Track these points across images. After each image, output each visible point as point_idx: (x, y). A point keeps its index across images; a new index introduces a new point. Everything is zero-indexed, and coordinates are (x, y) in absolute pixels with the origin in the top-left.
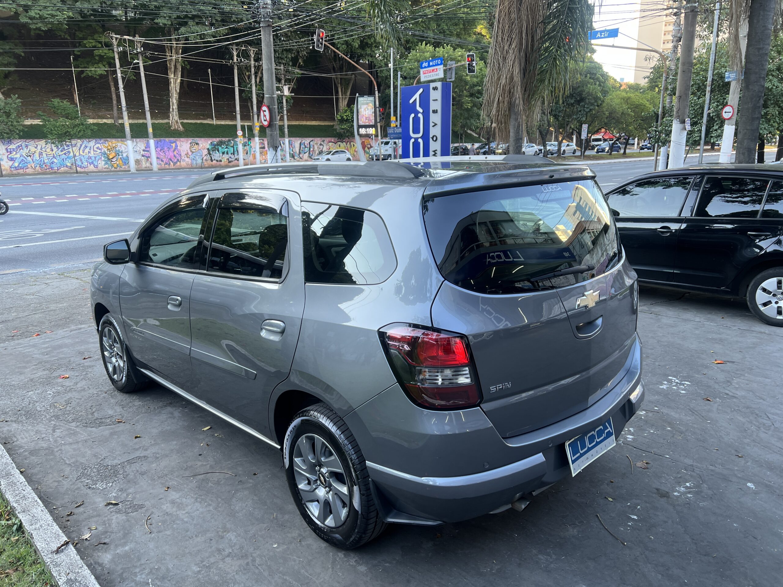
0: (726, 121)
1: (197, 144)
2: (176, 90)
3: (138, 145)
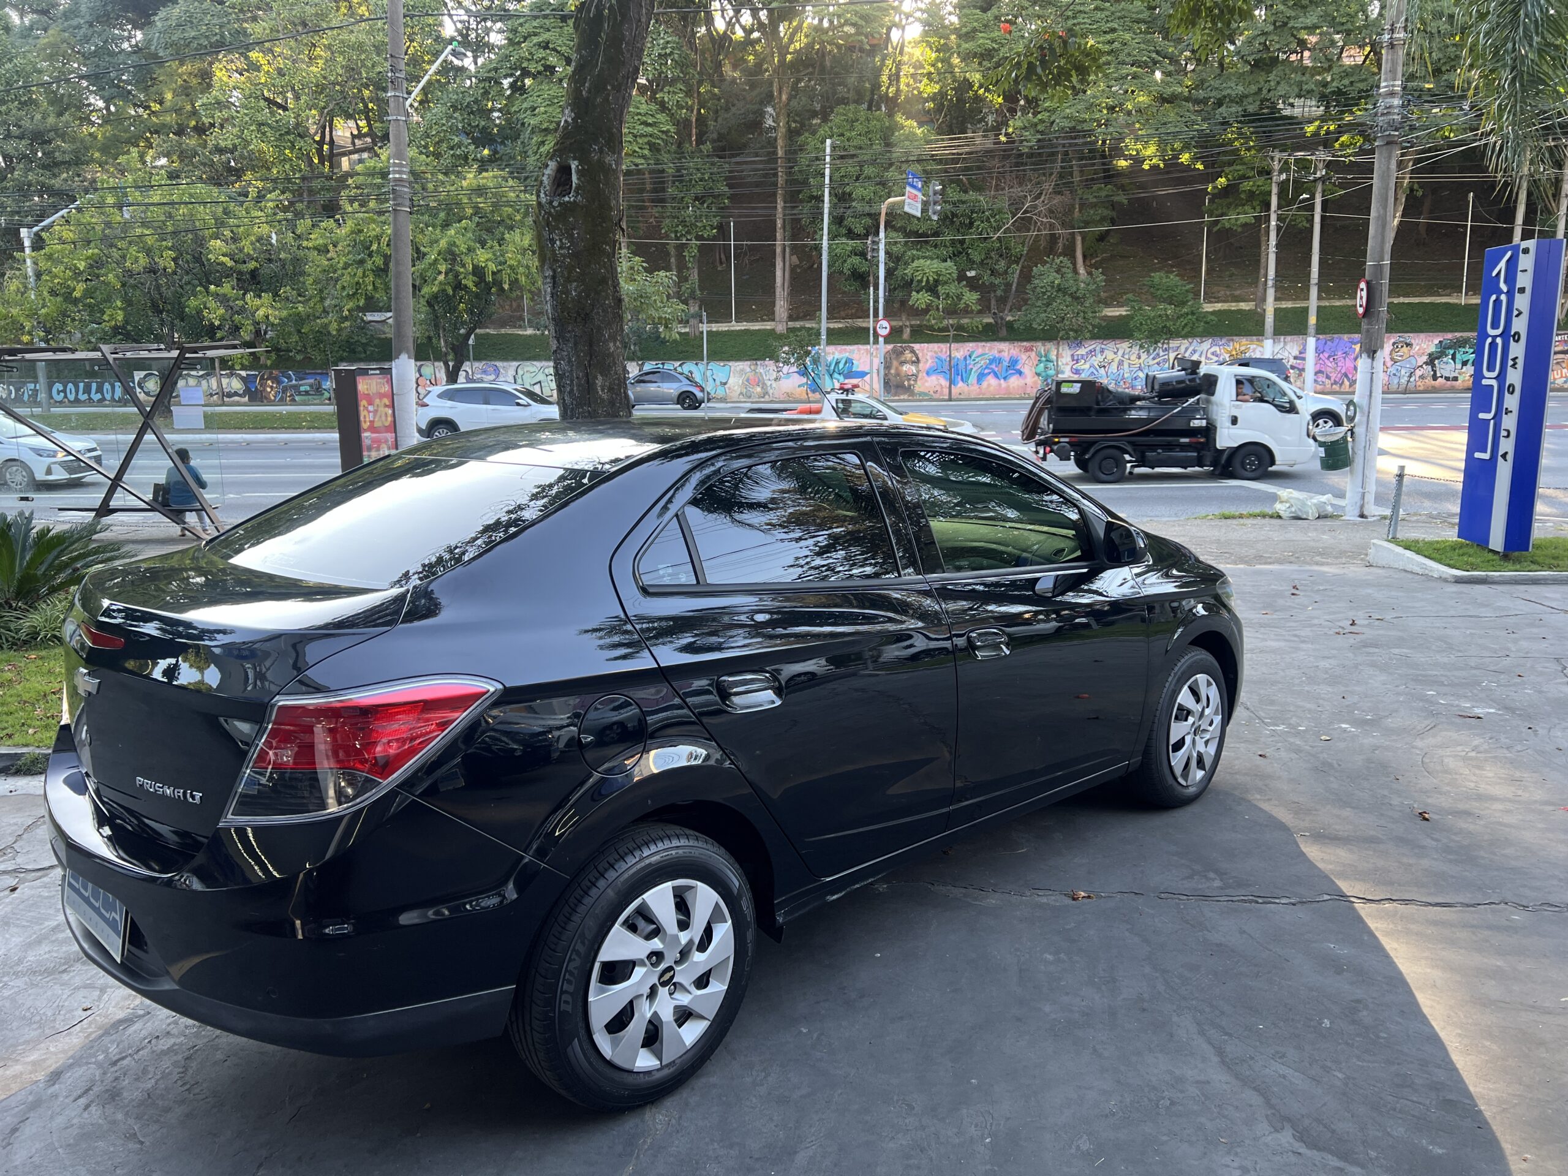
1: (1408, 345)
3: (1288, 347)
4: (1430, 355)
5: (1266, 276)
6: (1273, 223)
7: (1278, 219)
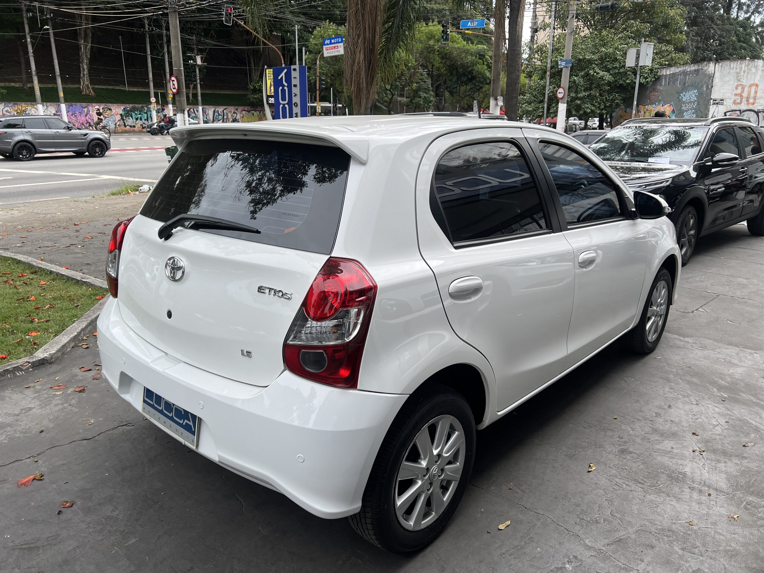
0: (560, 101)
1: (110, 109)
2: (86, 56)
3: (49, 109)
4: (121, 115)
5: (30, 69)
6: (29, 40)
7: (31, 38)
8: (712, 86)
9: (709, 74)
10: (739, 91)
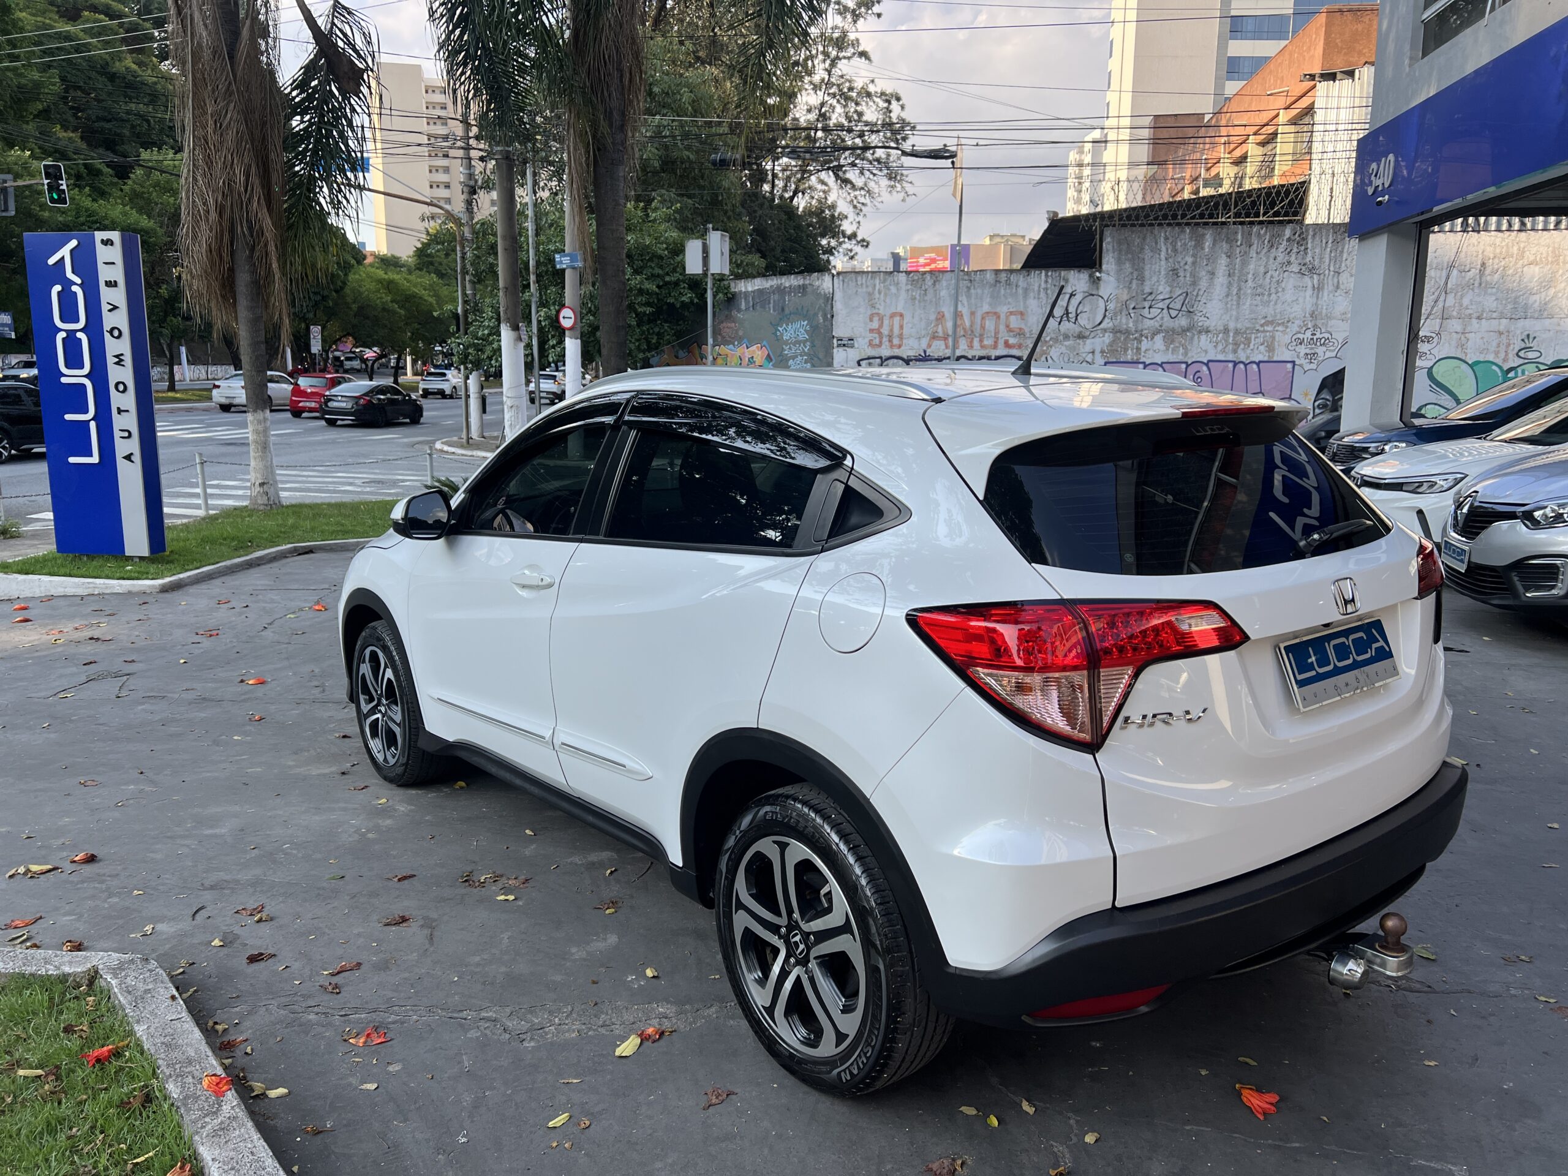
0: (567, 332)
8: (833, 316)
9: (825, 295)
10: (875, 325)
